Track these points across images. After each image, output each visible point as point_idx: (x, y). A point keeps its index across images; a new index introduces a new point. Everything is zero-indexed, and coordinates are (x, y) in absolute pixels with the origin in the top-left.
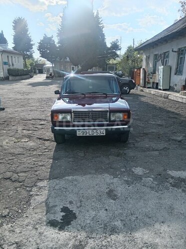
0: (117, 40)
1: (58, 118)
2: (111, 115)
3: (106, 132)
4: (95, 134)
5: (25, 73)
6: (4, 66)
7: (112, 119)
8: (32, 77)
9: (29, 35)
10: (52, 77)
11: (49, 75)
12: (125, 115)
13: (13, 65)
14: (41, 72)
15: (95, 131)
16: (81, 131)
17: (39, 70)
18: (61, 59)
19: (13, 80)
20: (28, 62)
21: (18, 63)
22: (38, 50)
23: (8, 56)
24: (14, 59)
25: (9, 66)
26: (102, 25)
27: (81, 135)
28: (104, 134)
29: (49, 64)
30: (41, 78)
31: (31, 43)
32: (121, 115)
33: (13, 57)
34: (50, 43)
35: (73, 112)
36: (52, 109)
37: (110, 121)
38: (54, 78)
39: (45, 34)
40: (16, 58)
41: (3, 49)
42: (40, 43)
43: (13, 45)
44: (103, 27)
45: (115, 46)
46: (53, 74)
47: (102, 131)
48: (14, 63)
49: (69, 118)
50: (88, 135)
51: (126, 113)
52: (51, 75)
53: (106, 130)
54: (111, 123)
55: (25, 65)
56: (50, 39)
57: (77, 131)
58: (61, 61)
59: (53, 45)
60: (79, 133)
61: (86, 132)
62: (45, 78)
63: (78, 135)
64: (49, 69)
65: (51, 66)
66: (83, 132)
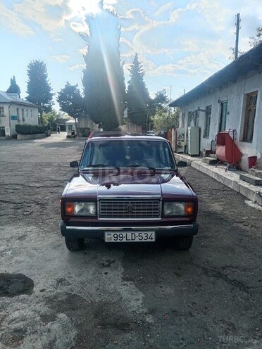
0: (164, 90)
1: (73, 209)
2: (165, 206)
3: (156, 236)
4: (137, 240)
5: (39, 131)
6: (12, 121)
7: (168, 212)
8: (48, 136)
9: (48, 83)
11: (70, 134)
12: (188, 206)
13: (24, 120)
14: (63, 129)
15: (137, 234)
16: (113, 234)
18: (87, 113)
19: (22, 140)
20: (46, 116)
21: (32, 118)
22: (58, 101)
23: (18, 109)
24: (25, 113)
25: (19, 121)
26: (141, 72)
27: (113, 241)
28: (154, 240)
29: (72, 121)
30: (61, 137)
31: (51, 92)
32: (182, 206)
33: (25, 110)
34: (74, 93)
35: (100, 200)
36: (64, 193)
37: (163, 216)
38: (77, 138)
39: (67, 82)
40: (29, 111)
41: (12, 100)
42: (60, 93)
43: (27, 95)
44: (143, 74)
45: (161, 98)
46: (76, 133)
47: (149, 233)
48: (25, 118)
49: (92, 209)
50: (124, 240)
51: (190, 204)
52: (73, 133)
53: (157, 232)
54: (165, 220)
55: (41, 120)
56: (73, 88)
57: (106, 233)
59: (77, 96)
60: (109, 236)
61: (121, 236)
62: (65, 138)
63: (106, 241)
64: (70, 126)
65: (74, 121)
66: (116, 236)
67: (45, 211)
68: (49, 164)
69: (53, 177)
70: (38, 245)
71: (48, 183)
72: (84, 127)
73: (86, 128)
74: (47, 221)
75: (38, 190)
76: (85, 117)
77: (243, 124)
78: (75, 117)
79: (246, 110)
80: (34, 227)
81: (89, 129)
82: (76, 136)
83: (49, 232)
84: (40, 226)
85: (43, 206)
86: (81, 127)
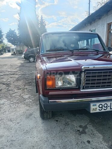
8: (2, 54)
9: (1, 29)
10: (15, 54)
11: (13, 53)
14: (9, 51)
16: (98, 104)
17: (8, 50)
18: (20, 43)
22: (6, 38)
26: (44, 24)
27: (98, 111)
29: (13, 47)
30: (9, 54)
31: (2, 34)
34: (13, 34)
35: (86, 70)
38: (16, 55)
39: (10, 29)
42: (7, 34)
46: (16, 53)
50: (109, 109)
52: (14, 53)
56: (13, 31)
57: (92, 105)
58: (21, 44)
59: (15, 35)
60: (95, 107)
61: (106, 106)
62: (11, 55)
63: (92, 112)
64: (13, 50)
65: (15, 47)
66: (101, 106)
67: (10, 88)
68: (6, 65)
69: (9, 70)
70: (12, 116)
71: (7, 73)
72: (19, 49)
73: (20, 50)
74: (14, 95)
75: (2, 77)
76: (20, 45)
77: (106, 39)
78: (15, 45)
79: (108, 32)
80: (5, 100)
81: (22, 50)
82: (16, 54)
83: (17, 103)
84: (9, 99)
85: (8, 85)
86: (18, 49)
